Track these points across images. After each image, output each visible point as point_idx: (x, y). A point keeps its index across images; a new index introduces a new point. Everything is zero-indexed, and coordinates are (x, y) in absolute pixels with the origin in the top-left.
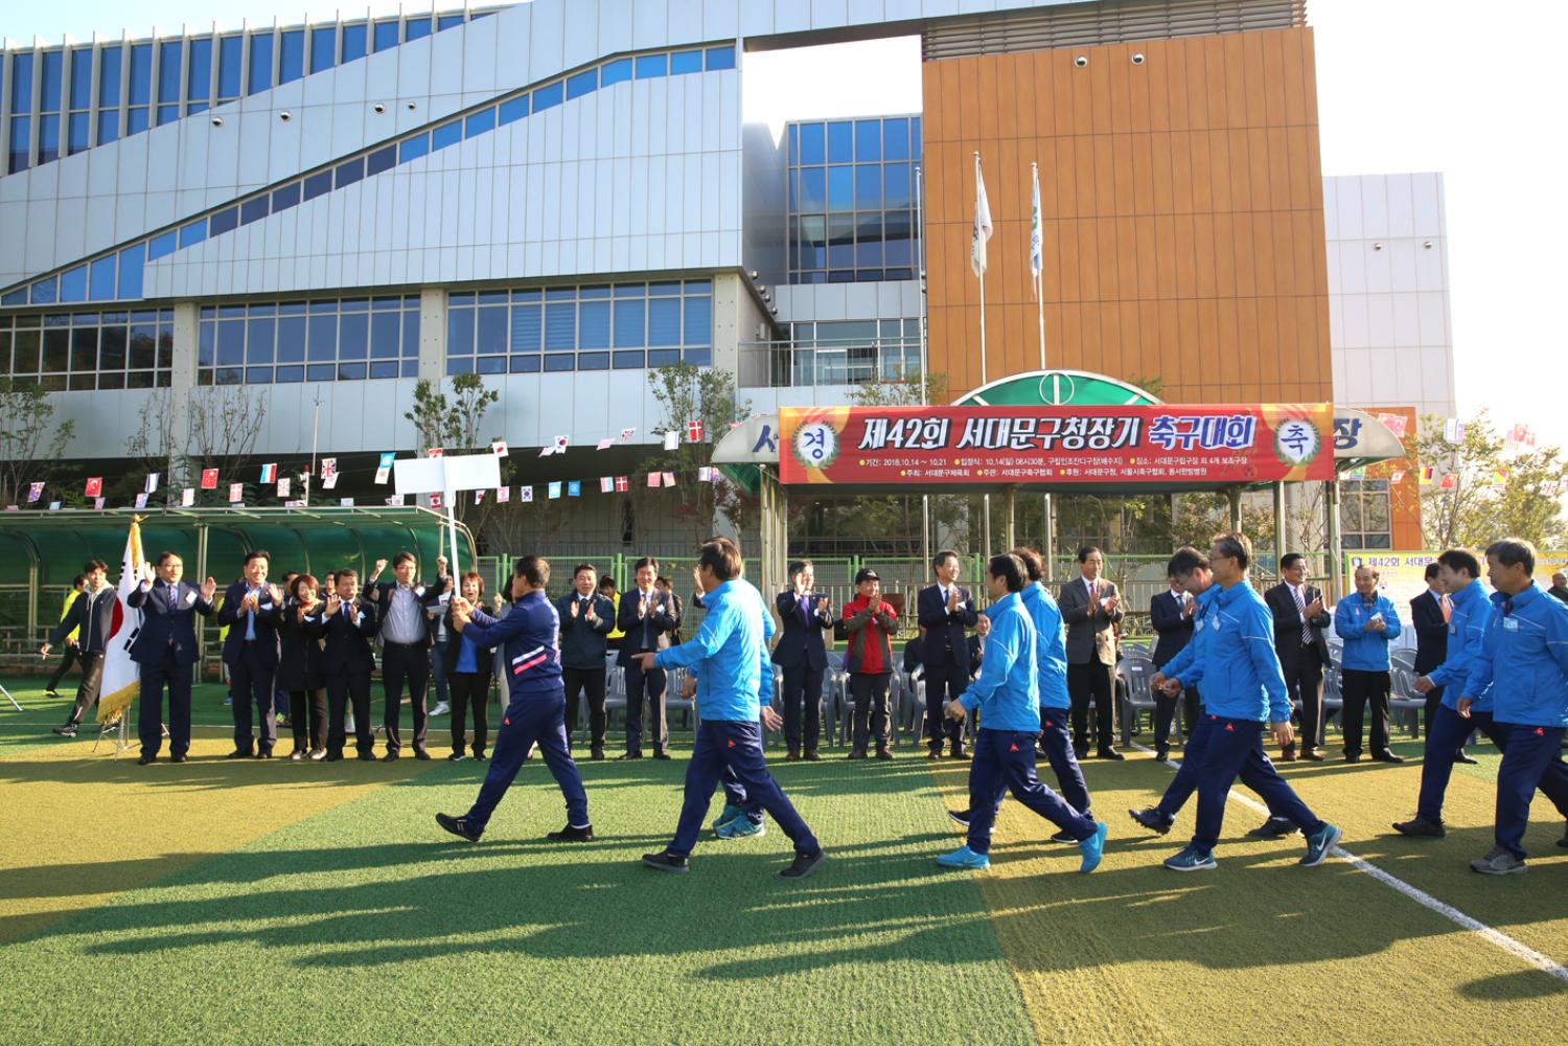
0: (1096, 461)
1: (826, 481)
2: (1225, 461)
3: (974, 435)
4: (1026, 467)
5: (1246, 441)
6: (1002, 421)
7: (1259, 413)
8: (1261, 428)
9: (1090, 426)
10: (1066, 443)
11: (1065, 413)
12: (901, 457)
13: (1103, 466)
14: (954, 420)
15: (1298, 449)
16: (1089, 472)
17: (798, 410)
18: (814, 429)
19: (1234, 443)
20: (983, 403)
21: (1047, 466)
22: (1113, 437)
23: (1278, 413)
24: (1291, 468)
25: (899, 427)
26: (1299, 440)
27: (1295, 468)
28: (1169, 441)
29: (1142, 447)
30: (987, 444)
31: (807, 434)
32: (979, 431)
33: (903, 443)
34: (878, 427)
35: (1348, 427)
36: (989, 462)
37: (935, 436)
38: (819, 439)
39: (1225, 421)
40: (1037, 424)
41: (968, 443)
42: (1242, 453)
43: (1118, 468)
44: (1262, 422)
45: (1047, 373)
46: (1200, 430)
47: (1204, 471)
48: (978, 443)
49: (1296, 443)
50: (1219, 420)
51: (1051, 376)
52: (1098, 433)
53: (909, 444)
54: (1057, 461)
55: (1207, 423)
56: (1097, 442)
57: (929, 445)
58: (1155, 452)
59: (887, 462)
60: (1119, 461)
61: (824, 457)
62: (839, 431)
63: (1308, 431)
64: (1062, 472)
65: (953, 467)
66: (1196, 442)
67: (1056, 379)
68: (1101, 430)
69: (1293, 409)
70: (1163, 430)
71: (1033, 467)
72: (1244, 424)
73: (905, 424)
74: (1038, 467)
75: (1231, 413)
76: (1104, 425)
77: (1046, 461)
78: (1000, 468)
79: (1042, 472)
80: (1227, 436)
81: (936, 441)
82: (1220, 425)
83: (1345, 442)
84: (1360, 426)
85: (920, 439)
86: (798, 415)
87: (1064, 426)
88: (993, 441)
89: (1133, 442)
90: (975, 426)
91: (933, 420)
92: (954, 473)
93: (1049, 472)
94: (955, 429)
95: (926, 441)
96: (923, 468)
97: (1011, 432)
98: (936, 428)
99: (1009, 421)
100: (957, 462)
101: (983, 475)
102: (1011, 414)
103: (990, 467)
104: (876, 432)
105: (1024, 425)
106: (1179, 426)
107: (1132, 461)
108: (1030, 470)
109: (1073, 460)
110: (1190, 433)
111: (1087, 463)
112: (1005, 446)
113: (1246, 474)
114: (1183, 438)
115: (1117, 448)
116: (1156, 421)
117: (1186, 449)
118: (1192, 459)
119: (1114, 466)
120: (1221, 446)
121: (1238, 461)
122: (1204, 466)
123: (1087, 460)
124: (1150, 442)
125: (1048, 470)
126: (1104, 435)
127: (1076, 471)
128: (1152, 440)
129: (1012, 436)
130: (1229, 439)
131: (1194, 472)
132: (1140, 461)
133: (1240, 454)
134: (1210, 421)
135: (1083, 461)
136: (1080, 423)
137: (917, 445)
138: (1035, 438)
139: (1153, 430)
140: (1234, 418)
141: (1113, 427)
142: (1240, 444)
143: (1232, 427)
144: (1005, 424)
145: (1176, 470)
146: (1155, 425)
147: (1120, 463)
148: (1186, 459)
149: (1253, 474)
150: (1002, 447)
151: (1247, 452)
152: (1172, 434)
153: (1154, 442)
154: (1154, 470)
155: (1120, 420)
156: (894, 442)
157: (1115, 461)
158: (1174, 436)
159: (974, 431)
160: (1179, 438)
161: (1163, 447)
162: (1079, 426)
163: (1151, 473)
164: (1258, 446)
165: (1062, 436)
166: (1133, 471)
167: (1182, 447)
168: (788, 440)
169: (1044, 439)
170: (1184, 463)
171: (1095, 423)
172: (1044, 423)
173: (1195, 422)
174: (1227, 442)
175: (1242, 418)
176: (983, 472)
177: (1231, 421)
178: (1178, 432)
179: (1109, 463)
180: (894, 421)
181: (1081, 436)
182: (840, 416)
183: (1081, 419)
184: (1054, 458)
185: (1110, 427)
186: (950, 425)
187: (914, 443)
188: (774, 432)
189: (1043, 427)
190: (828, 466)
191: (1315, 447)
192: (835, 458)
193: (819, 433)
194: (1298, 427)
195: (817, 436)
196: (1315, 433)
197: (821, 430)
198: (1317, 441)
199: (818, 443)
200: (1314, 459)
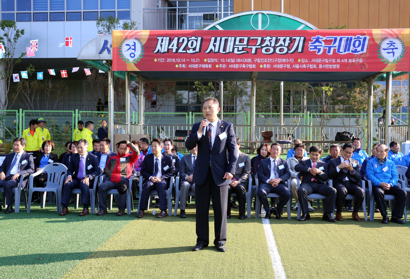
0: (280, 60)
1: (137, 70)
2: (350, 61)
3: (215, 46)
4: (242, 63)
5: (362, 49)
6: (230, 38)
7: (371, 34)
8: (372, 42)
9: (277, 41)
10: (263, 51)
11: (264, 34)
12: (176, 58)
14: (204, 37)
15: (392, 54)
16: (275, 66)
17: (122, 32)
18: (131, 42)
19: (356, 51)
20: (220, 29)
21: (253, 63)
22: (289, 48)
23: (381, 34)
24: (387, 64)
25: (175, 42)
26: (393, 49)
27: (389, 65)
28: (319, 50)
29: (306, 52)
30: (221, 51)
31: (128, 45)
32: (217, 44)
33: (177, 50)
34: (164, 41)
36: (223, 60)
37: (194, 47)
38: (133, 47)
39: (351, 39)
40: (248, 40)
41: (211, 50)
42: (360, 56)
43: (291, 64)
44: (372, 39)
45: (255, 12)
46: (337, 44)
47: (338, 66)
48: (217, 50)
49: (391, 51)
50: (348, 39)
51: (257, 14)
52: (281, 45)
53: (180, 51)
54: (259, 60)
55: (341, 40)
56: (281, 50)
57: (191, 51)
58: (313, 55)
59: (169, 60)
60: (292, 60)
61: (136, 57)
62: (144, 43)
63: (398, 44)
64: (261, 66)
65: (203, 62)
66: (335, 50)
67: (260, 16)
68: (283, 44)
69: (391, 33)
70: (317, 44)
71: (246, 63)
72: (362, 40)
73: (178, 40)
74: (249, 63)
75: (355, 34)
76: (284, 41)
77: (252, 60)
78: (228, 64)
79: (251, 66)
80: (352, 47)
81: (194, 49)
82: (349, 41)
85: (186, 48)
86: (122, 35)
87: (263, 41)
88: (225, 49)
89: (300, 50)
90: (215, 41)
91: (193, 38)
92: (204, 66)
93: (254, 66)
94: (205, 42)
95: (189, 49)
96: (187, 63)
97: (234, 44)
98: (195, 42)
99: (233, 38)
100: (205, 60)
101: (219, 67)
102: (235, 34)
103: (222, 63)
104: (163, 44)
105: (241, 41)
106: (326, 41)
107: (299, 60)
108: (244, 65)
109: (267, 60)
110: (331, 45)
111: (275, 61)
112: (231, 52)
113: (361, 68)
114: (327, 48)
115: (291, 53)
116: (313, 38)
117: (329, 54)
118: (332, 60)
119: (289, 63)
120: (348, 52)
121: (357, 61)
122: (338, 63)
123: (274, 60)
124: (309, 50)
125: (254, 65)
126: (284, 46)
127: (269, 66)
128: (311, 49)
129: (235, 46)
130: (353, 49)
131: (333, 67)
132: (303, 61)
133: (359, 57)
134: (343, 38)
135: (272, 60)
136: (272, 40)
137: (185, 51)
138: (247, 47)
139: (311, 43)
140: (356, 37)
141: (289, 42)
142: (359, 51)
143: (355, 42)
144: (231, 40)
145: (323, 66)
146: (312, 41)
147: (293, 62)
148: (329, 60)
149: (365, 68)
150: (229, 53)
151: (363, 56)
152: (322, 46)
153: (311, 50)
154: (311, 65)
155: (293, 38)
156: (172, 49)
157: (289, 60)
158: (323, 47)
159: (215, 44)
160: (325, 48)
161: (316, 53)
162: (271, 41)
163: (309, 67)
164: (369, 52)
165: (261, 46)
166: (299, 66)
167: (327, 53)
168: (117, 48)
169: (252, 48)
170: (328, 62)
171: (280, 39)
172: (252, 39)
173: (334, 39)
174: (352, 50)
175: (361, 37)
176: (219, 65)
177: (355, 38)
178: (325, 44)
179: (286, 62)
180: (172, 38)
181: (272, 47)
182: (145, 35)
183: (272, 37)
184: (257, 58)
185: (287, 42)
186: (202, 40)
187: (183, 50)
188: (110, 43)
189: (251, 42)
190: (137, 62)
191: (402, 53)
192: (142, 57)
193: (133, 44)
194: (393, 41)
195: (132, 46)
196: (402, 45)
197: (135, 43)
198: (403, 50)
199: (133, 49)
200: (401, 59)
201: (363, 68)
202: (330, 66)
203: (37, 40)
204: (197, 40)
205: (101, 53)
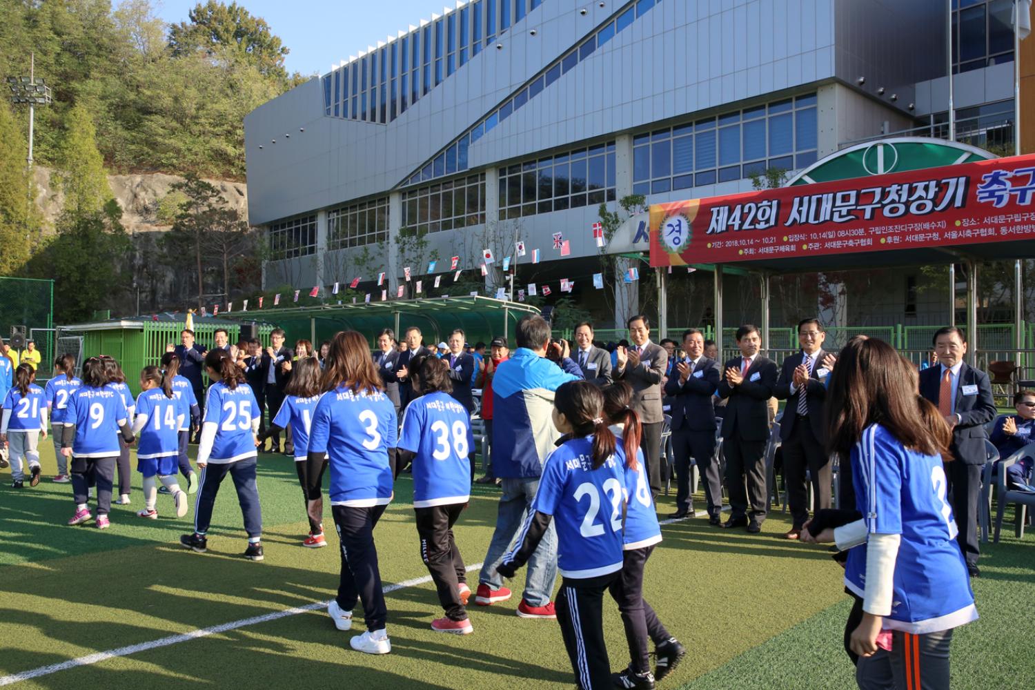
0: (918, 227)
1: (685, 263)
3: (800, 212)
4: (847, 238)
6: (825, 196)
9: (912, 191)
10: (886, 213)
11: (884, 182)
12: (739, 238)
13: (925, 231)
14: (783, 201)
16: (909, 238)
17: (663, 206)
18: (673, 221)
20: (810, 181)
21: (867, 236)
22: (936, 201)
25: (737, 213)
28: (1000, 198)
29: (971, 207)
30: (811, 220)
31: (670, 225)
32: (804, 209)
33: (741, 226)
34: (721, 214)
36: (814, 236)
37: (766, 217)
38: (677, 229)
40: (858, 196)
41: (795, 220)
43: (941, 232)
45: (869, 145)
48: (803, 220)
51: (875, 147)
52: (920, 198)
53: (746, 226)
54: (878, 230)
56: (919, 208)
57: (762, 226)
58: (988, 210)
59: (729, 244)
60: (942, 224)
61: (681, 244)
62: (692, 220)
64: (883, 241)
65: (781, 243)
67: (880, 149)
68: (924, 195)
70: (995, 187)
71: (854, 238)
73: (742, 209)
74: (859, 237)
76: (926, 188)
77: (866, 231)
78: (823, 241)
79: (863, 242)
81: (767, 221)
85: (755, 221)
86: (663, 210)
87: (885, 195)
88: (817, 217)
89: (958, 203)
90: (801, 204)
91: (765, 203)
92: (783, 249)
93: (870, 242)
94: (784, 208)
95: (759, 222)
96: (756, 246)
97: (834, 206)
98: (768, 210)
99: (831, 195)
100: (785, 239)
101: (808, 249)
102: (833, 189)
103: (814, 241)
104: (720, 218)
105: (845, 199)
106: (1014, 180)
107: (958, 223)
108: (851, 241)
109: (894, 228)
110: (1027, 186)
111: (908, 229)
112: (827, 221)
114: (1019, 193)
115: (941, 211)
116: (985, 177)
117: (1022, 204)
118: (1030, 215)
119: (936, 230)
123: (908, 226)
124: (978, 200)
125: (869, 240)
126: (926, 199)
127: (897, 239)
128: (981, 198)
129: (834, 209)
131: (1032, 229)
132: (966, 223)
135: (904, 228)
136: (901, 190)
137: (753, 227)
138: (856, 209)
139: (982, 188)
141: (937, 189)
144: (827, 199)
145: (1008, 229)
146: (984, 182)
147: (944, 227)
148: (1022, 216)
150: (825, 221)
152: (1006, 189)
153: (982, 201)
154: (982, 230)
155: (944, 181)
156: (733, 225)
157: (937, 224)
158: (1008, 191)
159: (800, 209)
160: (1013, 193)
161: (994, 205)
162: (900, 192)
163: (979, 235)
165: (882, 204)
166: (958, 233)
167: (1017, 203)
168: (656, 231)
169: (864, 209)
170: (1020, 220)
171: (916, 187)
172: (864, 193)
173: (1034, 174)
176: (808, 245)
178: (1013, 186)
179: (931, 228)
180: (733, 207)
181: (902, 203)
182: (694, 207)
183: (901, 185)
184: (875, 227)
185: (933, 190)
186: (779, 205)
187: (750, 225)
188: (647, 226)
189: (862, 198)
190: (683, 250)
192: (689, 243)
193: (678, 223)
195: (676, 226)
197: (679, 221)
199: (677, 231)
202: (1026, 227)
203: (560, 233)
204: (770, 207)
205: (635, 241)
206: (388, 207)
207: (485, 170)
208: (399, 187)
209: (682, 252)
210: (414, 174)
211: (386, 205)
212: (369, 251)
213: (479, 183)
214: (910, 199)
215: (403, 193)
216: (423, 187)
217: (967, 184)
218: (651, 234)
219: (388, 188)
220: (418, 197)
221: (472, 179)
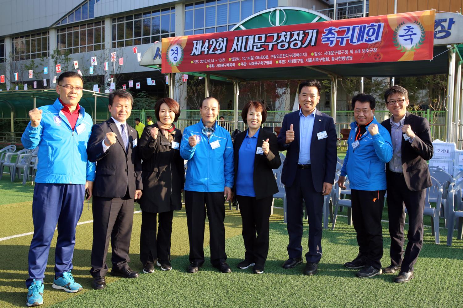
0: (294, 55)
1: (179, 71)
2: (364, 51)
3: (237, 45)
4: (260, 60)
5: (377, 38)
6: (250, 37)
7: (386, 21)
8: (387, 29)
9: (292, 36)
10: (279, 47)
11: (280, 30)
12: (207, 59)
13: (297, 58)
14: (229, 39)
15: (410, 40)
16: (289, 61)
17: (169, 39)
18: (174, 47)
19: (370, 40)
20: (243, 28)
21: (270, 59)
22: (303, 42)
23: (398, 19)
24: (405, 53)
25: (206, 44)
26: (410, 35)
28: (332, 42)
29: (318, 46)
30: (243, 50)
31: (172, 50)
32: (240, 43)
33: (208, 51)
34: (198, 45)
35: (446, 24)
36: (244, 59)
37: (221, 47)
38: (176, 52)
39: (365, 27)
40: (266, 37)
41: (235, 49)
43: (305, 58)
44: (387, 26)
45: (272, 10)
46: (350, 34)
48: (239, 50)
49: (408, 37)
50: (361, 28)
51: (275, 11)
52: (295, 40)
53: (210, 52)
54: (275, 57)
55: (354, 29)
56: (295, 45)
57: (218, 52)
58: (326, 48)
59: (202, 61)
60: (305, 54)
61: (178, 61)
62: (183, 48)
63: (417, 30)
64: (277, 62)
65: (227, 62)
66: (347, 41)
67: (278, 12)
68: (297, 38)
70: (330, 36)
71: (264, 60)
72: (376, 28)
73: (209, 42)
74: (266, 60)
75: (368, 22)
76: (298, 35)
77: (269, 56)
78: (248, 61)
79: (268, 63)
80: (365, 36)
81: (221, 50)
82: (362, 30)
83: (443, 34)
84: (454, 23)
85: (215, 49)
86: (168, 41)
87: (279, 37)
88: (245, 48)
89: (313, 43)
90: (238, 41)
91: (220, 39)
92: (229, 65)
93: (271, 62)
95: (217, 50)
96: (216, 63)
97: (254, 42)
98: (222, 43)
99: (253, 36)
100: (230, 59)
101: (241, 66)
102: (255, 32)
103: (244, 61)
104: (198, 47)
105: (260, 39)
106: (339, 33)
107: (312, 54)
108: (262, 62)
109: (282, 55)
110: (344, 36)
111: (289, 57)
112: (251, 50)
113: (376, 59)
114: (340, 39)
115: (305, 47)
116: (326, 30)
117: (342, 45)
118: (345, 51)
119: (303, 57)
120: (362, 42)
121: (371, 51)
122: (351, 55)
123: (289, 55)
124: (322, 42)
125: (270, 61)
126: (298, 40)
127: (284, 61)
128: (323, 41)
130: (367, 38)
131: (345, 59)
132: (316, 54)
133: (373, 47)
134: (356, 28)
135: (287, 55)
136: (286, 35)
137: (214, 52)
138: (264, 45)
139: (324, 36)
140: (370, 25)
141: (303, 36)
142: (373, 40)
143: (369, 30)
144: (251, 38)
145: (335, 58)
146: (325, 33)
147: (306, 56)
148: (342, 51)
149: (380, 58)
150: (250, 51)
151: (377, 45)
152: (334, 37)
153: (324, 43)
154: (323, 58)
155: (306, 31)
156: (204, 51)
157: (303, 54)
158: (335, 38)
159: (238, 43)
160: (338, 39)
162: (286, 36)
163: (322, 61)
164: (384, 41)
165: (277, 42)
166: (312, 59)
167: (340, 45)
168: (165, 53)
169: (269, 45)
170: (340, 54)
171: (294, 34)
172: (269, 36)
173: (347, 29)
174: (365, 40)
175: (375, 24)
176: (241, 63)
177: (368, 27)
178: (338, 36)
179: (300, 56)
180: (204, 41)
181: (287, 42)
182: (184, 40)
183: (286, 33)
184: (273, 54)
185: (301, 36)
186: (227, 40)
187: (212, 51)
188: (161, 50)
189: (268, 39)
190: (179, 64)
191: (421, 39)
192: (182, 60)
193: (176, 49)
194: (410, 27)
195: (176, 50)
196: (422, 30)
197: (177, 48)
198: (423, 35)
199: (176, 54)
200: (420, 46)
201: (378, 59)
202: (343, 58)
204: (223, 41)
205: (154, 59)
206: (49, 37)
207: (104, 19)
208: (55, 26)
209: (178, 65)
210: (63, 18)
211: (47, 36)
212: (34, 62)
213: (101, 26)
214: (291, 40)
215: (58, 29)
216: (70, 27)
217: (317, 33)
218: (162, 54)
219: (48, 26)
220: (66, 33)
221: (97, 24)
